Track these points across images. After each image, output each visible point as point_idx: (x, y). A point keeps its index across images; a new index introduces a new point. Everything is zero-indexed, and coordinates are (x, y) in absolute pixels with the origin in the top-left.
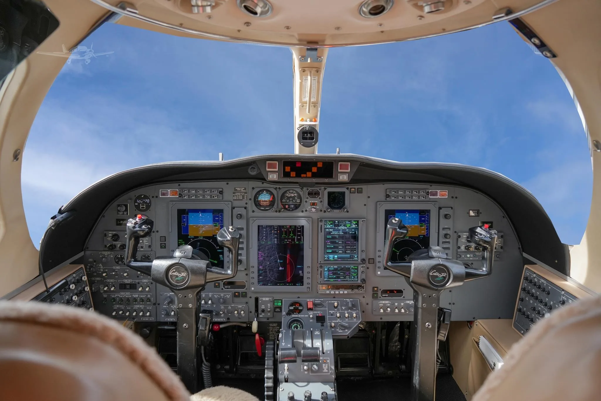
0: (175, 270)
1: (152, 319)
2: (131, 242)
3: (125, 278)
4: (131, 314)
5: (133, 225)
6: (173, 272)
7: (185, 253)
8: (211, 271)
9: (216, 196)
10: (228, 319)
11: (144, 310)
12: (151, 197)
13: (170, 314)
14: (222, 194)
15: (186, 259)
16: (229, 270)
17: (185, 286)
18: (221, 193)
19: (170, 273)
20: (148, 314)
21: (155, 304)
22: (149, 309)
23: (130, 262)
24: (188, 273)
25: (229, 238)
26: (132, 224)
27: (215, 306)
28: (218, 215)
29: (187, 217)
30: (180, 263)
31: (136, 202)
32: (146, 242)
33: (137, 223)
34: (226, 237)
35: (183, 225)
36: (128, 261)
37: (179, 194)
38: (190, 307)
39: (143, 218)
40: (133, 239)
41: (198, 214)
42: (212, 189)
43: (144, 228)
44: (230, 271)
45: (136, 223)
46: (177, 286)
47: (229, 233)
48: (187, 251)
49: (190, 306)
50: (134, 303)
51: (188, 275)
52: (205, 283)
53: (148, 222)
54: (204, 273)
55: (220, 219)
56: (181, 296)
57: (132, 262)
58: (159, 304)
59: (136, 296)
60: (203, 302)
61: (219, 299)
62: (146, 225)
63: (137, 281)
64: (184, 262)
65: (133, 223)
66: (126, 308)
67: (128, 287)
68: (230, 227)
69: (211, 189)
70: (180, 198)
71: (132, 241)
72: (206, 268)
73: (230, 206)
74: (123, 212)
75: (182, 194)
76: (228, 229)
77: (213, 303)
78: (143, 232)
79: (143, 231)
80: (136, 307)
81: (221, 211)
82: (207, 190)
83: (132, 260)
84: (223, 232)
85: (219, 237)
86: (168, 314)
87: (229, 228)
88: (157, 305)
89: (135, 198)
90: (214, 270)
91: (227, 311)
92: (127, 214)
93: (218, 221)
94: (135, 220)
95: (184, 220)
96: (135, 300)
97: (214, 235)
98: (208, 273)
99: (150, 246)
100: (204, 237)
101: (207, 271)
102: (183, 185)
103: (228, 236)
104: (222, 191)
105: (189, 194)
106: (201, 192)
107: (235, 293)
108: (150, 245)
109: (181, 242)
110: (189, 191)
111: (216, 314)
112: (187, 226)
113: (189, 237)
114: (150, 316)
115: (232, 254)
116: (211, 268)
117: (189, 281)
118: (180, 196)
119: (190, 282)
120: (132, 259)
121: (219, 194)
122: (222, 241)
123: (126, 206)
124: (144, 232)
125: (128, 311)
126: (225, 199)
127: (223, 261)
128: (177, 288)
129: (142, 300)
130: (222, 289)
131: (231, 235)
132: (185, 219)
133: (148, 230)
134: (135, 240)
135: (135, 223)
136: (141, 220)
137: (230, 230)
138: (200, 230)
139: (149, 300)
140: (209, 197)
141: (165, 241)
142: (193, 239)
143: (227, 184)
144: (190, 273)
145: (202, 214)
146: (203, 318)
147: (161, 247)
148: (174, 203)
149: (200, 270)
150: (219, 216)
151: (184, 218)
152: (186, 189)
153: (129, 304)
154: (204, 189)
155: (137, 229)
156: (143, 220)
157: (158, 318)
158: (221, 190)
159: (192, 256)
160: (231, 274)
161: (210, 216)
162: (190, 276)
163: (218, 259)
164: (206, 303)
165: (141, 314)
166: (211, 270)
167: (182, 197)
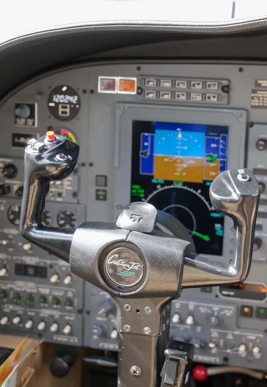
0: (117, 256)
1: (75, 341)
2: (32, 187)
3: (26, 253)
4: (35, 325)
5: (37, 153)
6: (112, 259)
7: (139, 220)
8: (193, 265)
9: (214, 97)
10: (226, 359)
11: (59, 321)
12: (80, 92)
13: (108, 336)
14: (227, 92)
15: (142, 234)
16: (233, 266)
17: (137, 291)
18: (226, 89)
19: (108, 261)
20: (67, 330)
21: (80, 311)
22: (70, 320)
23: (30, 228)
24: (145, 263)
25: (235, 196)
26: (36, 149)
27: (199, 329)
28: (216, 138)
29: (152, 138)
30: (129, 242)
31: (50, 100)
32: (69, 186)
33: (46, 150)
34: (230, 194)
35: (142, 154)
36: (26, 226)
37: (138, 88)
38: (147, 333)
39: (57, 138)
40: (36, 182)
41: (176, 133)
42: (206, 80)
43: (59, 161)
44: (234, 268)
45: (42, 149)
46: (121, 290)
47: (235, 184)
48: (145, 216)
49: (147, 330)
50: (42, 305)
51: (145, 268)
52: (178, 289)
53: (68, 147)
54: (177, 268)
55: (221, 146)
56: (130, 307)
57: (34, 230)
58: (88, 313)
59: (45, 291)
60: (175, 319)
61: (209, 316)
62: (63, 155)
63: (49, 262)
64: (136, 239)
65: (38, 149)
66: (25, 312)
67: (31, 271)
68: (239, 171)
69: (204, 80)
70: (139, 97)
71: (35, 186)
72: (184, 257)
73: (243, 120)
74: (26, 119)
75: (143, 88)
76: (235, 175)
77: (196, 323)
78: (57, 169)
79: (57, 166)
80: (46, 313)
81: (223, 130)
82: (196, 82)
83: (33, 225)
84: (224, 181)
85: (215, 192)
86: (105, 335)
87: (238, 173)
88: (85, 314)
89: (50, 91)
90: (201, 262)
91: (224, 343)
92: (34, 124)
93: (216, 150)
94: (42, 141)
95: (146, 144)
96: (44, 299)
97: (205, 182)
98: (185, 267)
99: (75, 194)
100: (185, 184)
101: (185, 262)
102: (147, 68)
103: (235, 191)
104: (228, 86)
105: (158, 89)
106: (183, 86)
107: (243, 307)
108: (76, 190)
109: (137, 190)
110: (158, 83)
111: (201, 347)
112: (151, 157)
113: (154, 181)
114: (71, 334)
115: (241, 231)
116: (193, 258)
117: (145, 282)
118: (141, 90)
119: (146, 284)
120: (33, 223)
121: (220, 92)
122: (220, 201)
123: (32, 107)
124: (59, 169)
125: (31, 318)
126: (233, 104)
127: (221, 239)
128: (121, 293)
129: (57, 301)
130: (217, 296)
131: (240, 191)
132: (147, 141)
133: (67, 166)
134: (41, 184)
135: (40, 148)
136: (55, 142)
137: (240, 177)
138: (177, 167)
139: (70, 302)
140: (199, 98)
141: (106, 185)
142: (162, 185)
143: (241, 70)
144: (148, 264)
145: (184, 133)
146: (171, 359)
147: (98, 198)
148: (127, 106)
149: (170, 259)
150: (219, 140)
151: (146, 139)
152: (151, 79)
153: (31, 306)
154: (189, 80)
155: (45, 161)
156: (59, 142)
157: (86, 340)
158: (225, 83)
159: (156, 228)
160: (235, 276)
161: (199, 138)
162: (148, 271)
163: (211, 232)
164: (182, 321)
165: (54, 328)
166: (194, 262)
167: (143, 94)
